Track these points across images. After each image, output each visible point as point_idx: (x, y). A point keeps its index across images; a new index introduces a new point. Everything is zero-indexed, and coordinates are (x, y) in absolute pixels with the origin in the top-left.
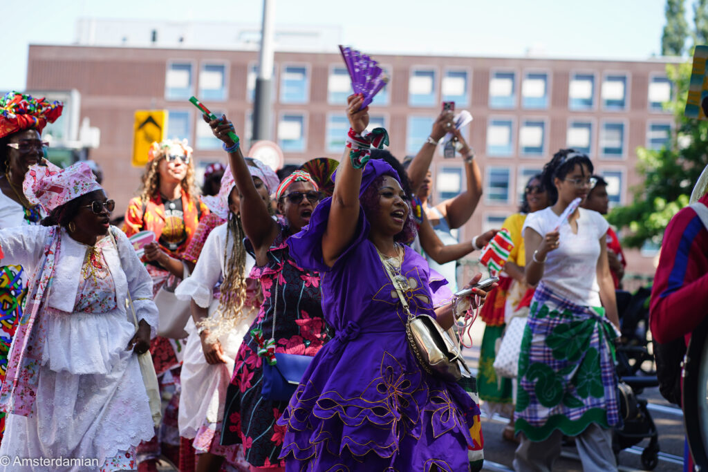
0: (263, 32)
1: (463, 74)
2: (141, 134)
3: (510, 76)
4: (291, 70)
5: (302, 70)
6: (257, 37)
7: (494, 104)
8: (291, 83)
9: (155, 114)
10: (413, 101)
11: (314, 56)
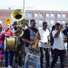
0: (24, 8)
1: (54, 13)
2: (7, 22)
3: (60, 14)
4: (29, 13)
5: (31, 13)
6: (23, 8)
7: (58, 18)
8: (29, 15)
9: (9, 19)
10: (47, 17)
11: (32, 11)
